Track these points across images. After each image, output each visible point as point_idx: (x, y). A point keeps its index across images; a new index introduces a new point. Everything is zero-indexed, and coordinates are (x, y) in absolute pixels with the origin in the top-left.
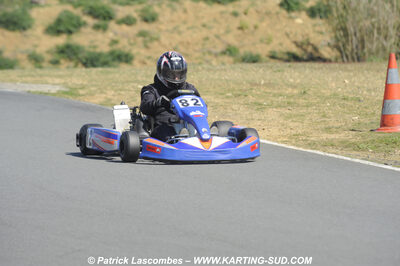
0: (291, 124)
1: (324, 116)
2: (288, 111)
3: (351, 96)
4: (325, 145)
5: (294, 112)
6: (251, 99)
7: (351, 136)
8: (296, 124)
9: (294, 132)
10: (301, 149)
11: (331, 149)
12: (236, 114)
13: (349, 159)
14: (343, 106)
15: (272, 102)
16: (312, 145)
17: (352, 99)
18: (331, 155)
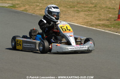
0: (87, 18)
1: (100, 15)
2: (88, 13)
3: (112, 7)
4: (97, 26)
5: (90, 13)
6: (76, 8)
7: (106, 22)
8: (89, 18)
9: (87, 21)
10: (88, 27)
11: (99, 27)
12: (69, 14)
13: (104, 31)
14: (107, 11)
15: (83, 9)
16: (92, 26)
17: (112, 8)
18: (98, 29)
